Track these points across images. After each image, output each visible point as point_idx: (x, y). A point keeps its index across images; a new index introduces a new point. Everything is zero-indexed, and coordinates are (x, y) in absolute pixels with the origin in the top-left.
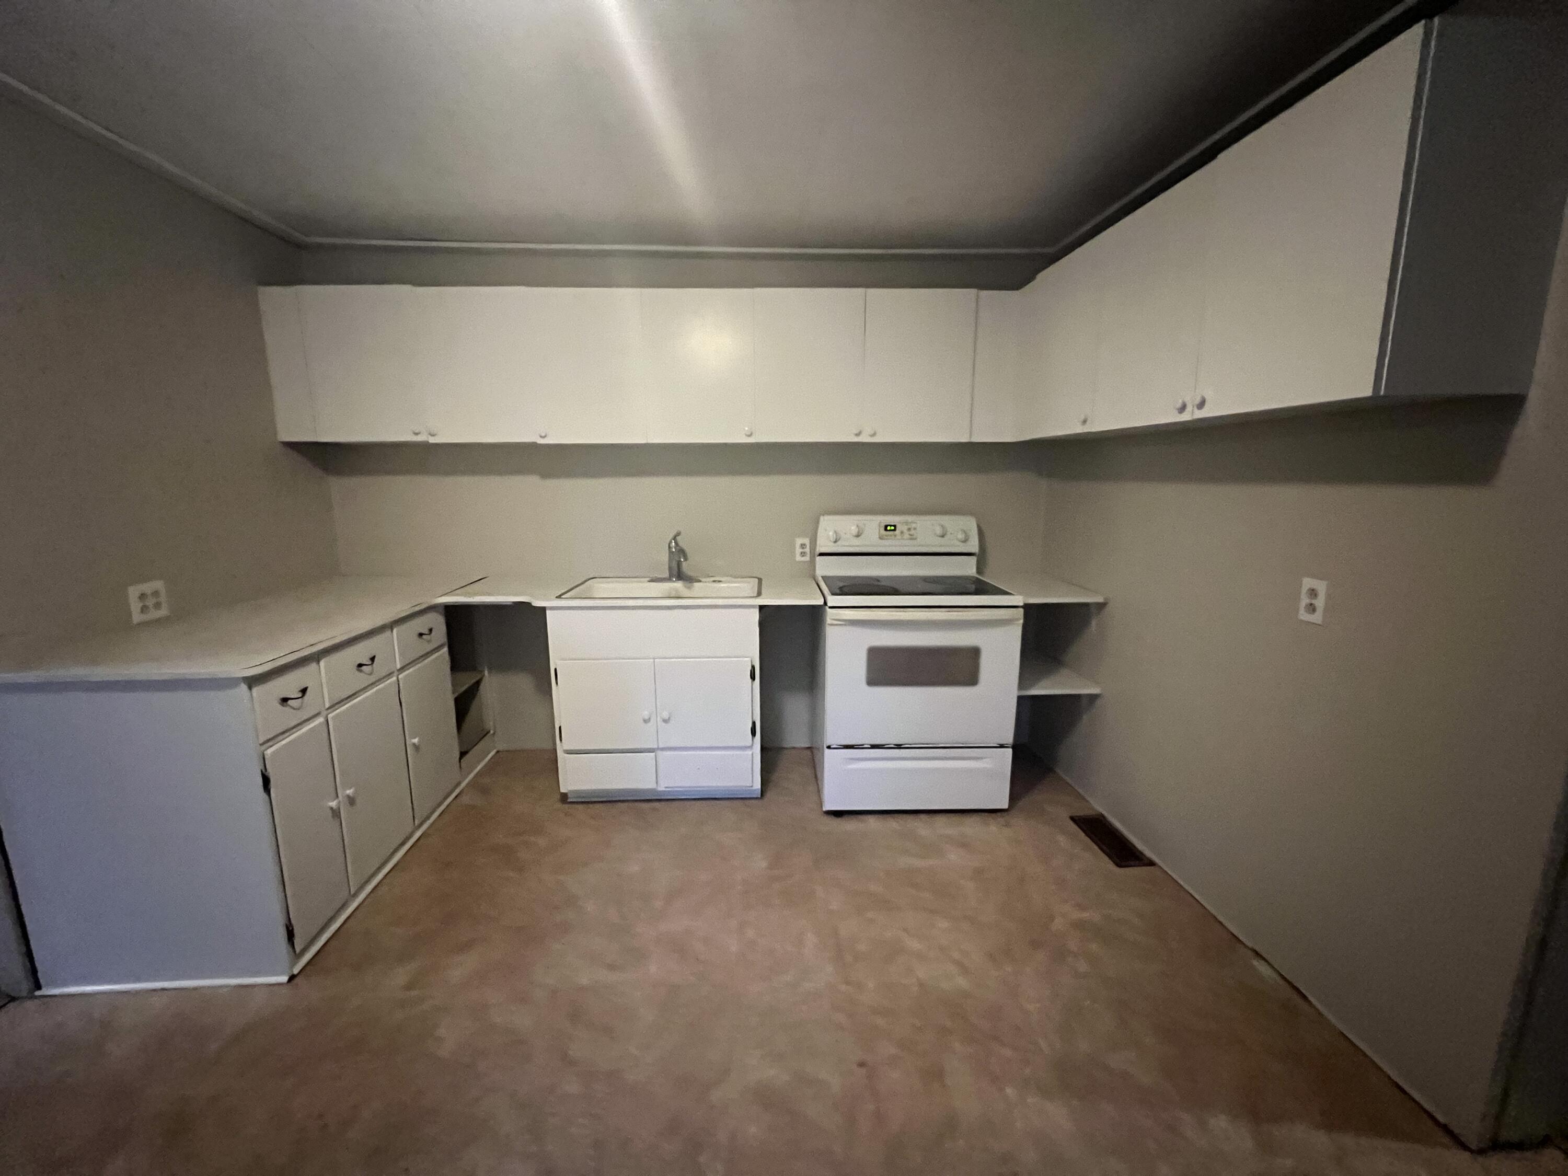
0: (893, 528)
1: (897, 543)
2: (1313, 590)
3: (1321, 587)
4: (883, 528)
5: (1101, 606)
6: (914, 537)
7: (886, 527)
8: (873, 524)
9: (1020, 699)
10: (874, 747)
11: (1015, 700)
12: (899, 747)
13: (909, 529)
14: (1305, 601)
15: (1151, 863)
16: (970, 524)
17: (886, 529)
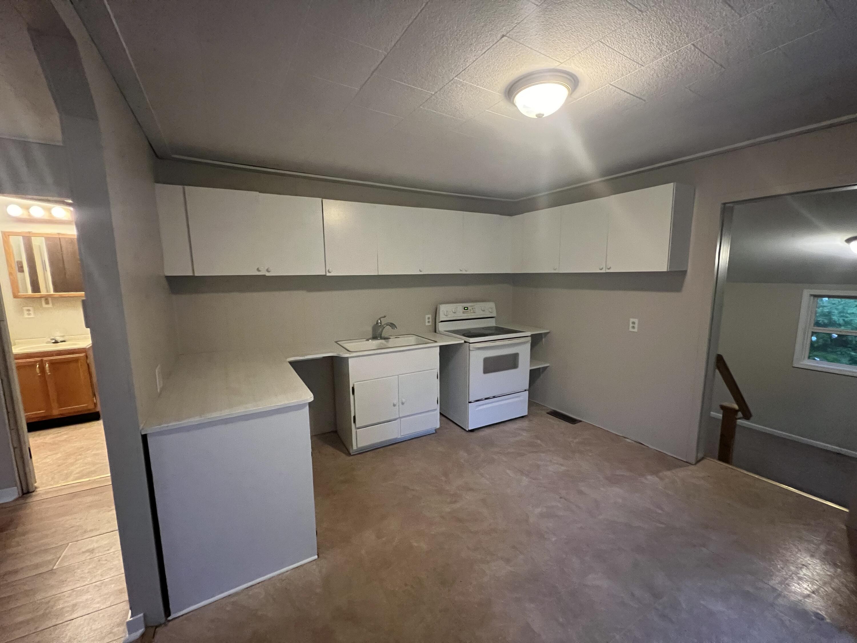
0: (467, 308)
1: (469, 314)
2: (633, 322)
3: (636, 321)
4: (463, 310)
5: (546, 334)
6: (475, 311)
7: (465, 308)
8: (460, 307)
9: (531, 370)
10: (486, 399)
11: (529, 371)
12: (494, 397)
13: (473, 309)
14: (631, 325)
15: (580, 421)
16: (492, 305)
17: (465, 309)
